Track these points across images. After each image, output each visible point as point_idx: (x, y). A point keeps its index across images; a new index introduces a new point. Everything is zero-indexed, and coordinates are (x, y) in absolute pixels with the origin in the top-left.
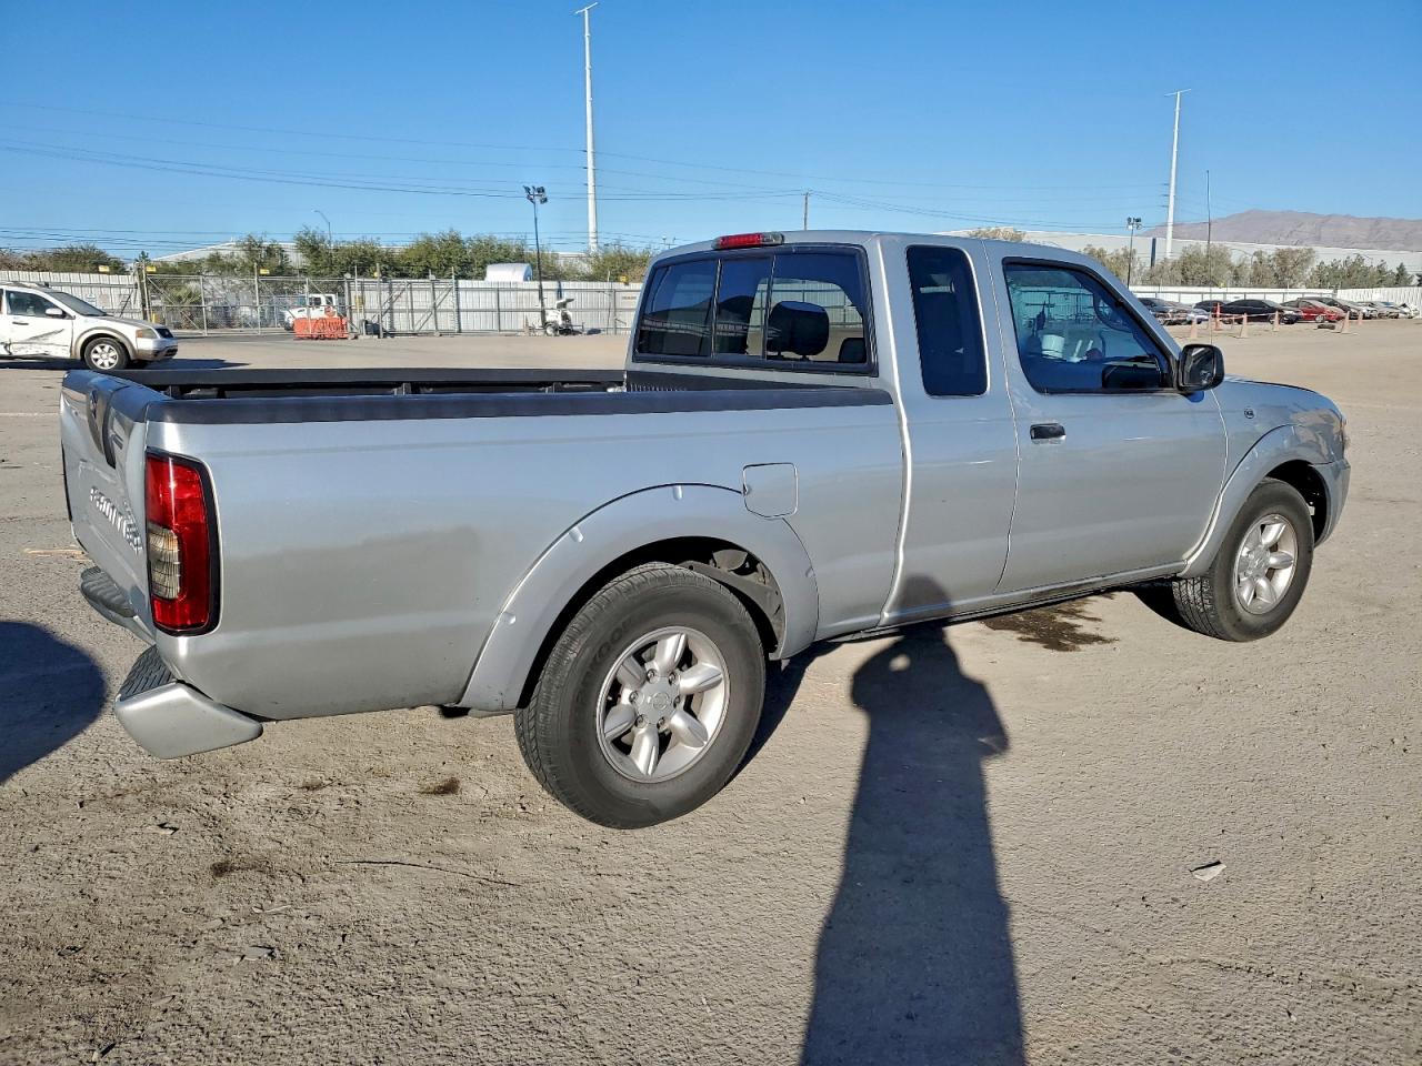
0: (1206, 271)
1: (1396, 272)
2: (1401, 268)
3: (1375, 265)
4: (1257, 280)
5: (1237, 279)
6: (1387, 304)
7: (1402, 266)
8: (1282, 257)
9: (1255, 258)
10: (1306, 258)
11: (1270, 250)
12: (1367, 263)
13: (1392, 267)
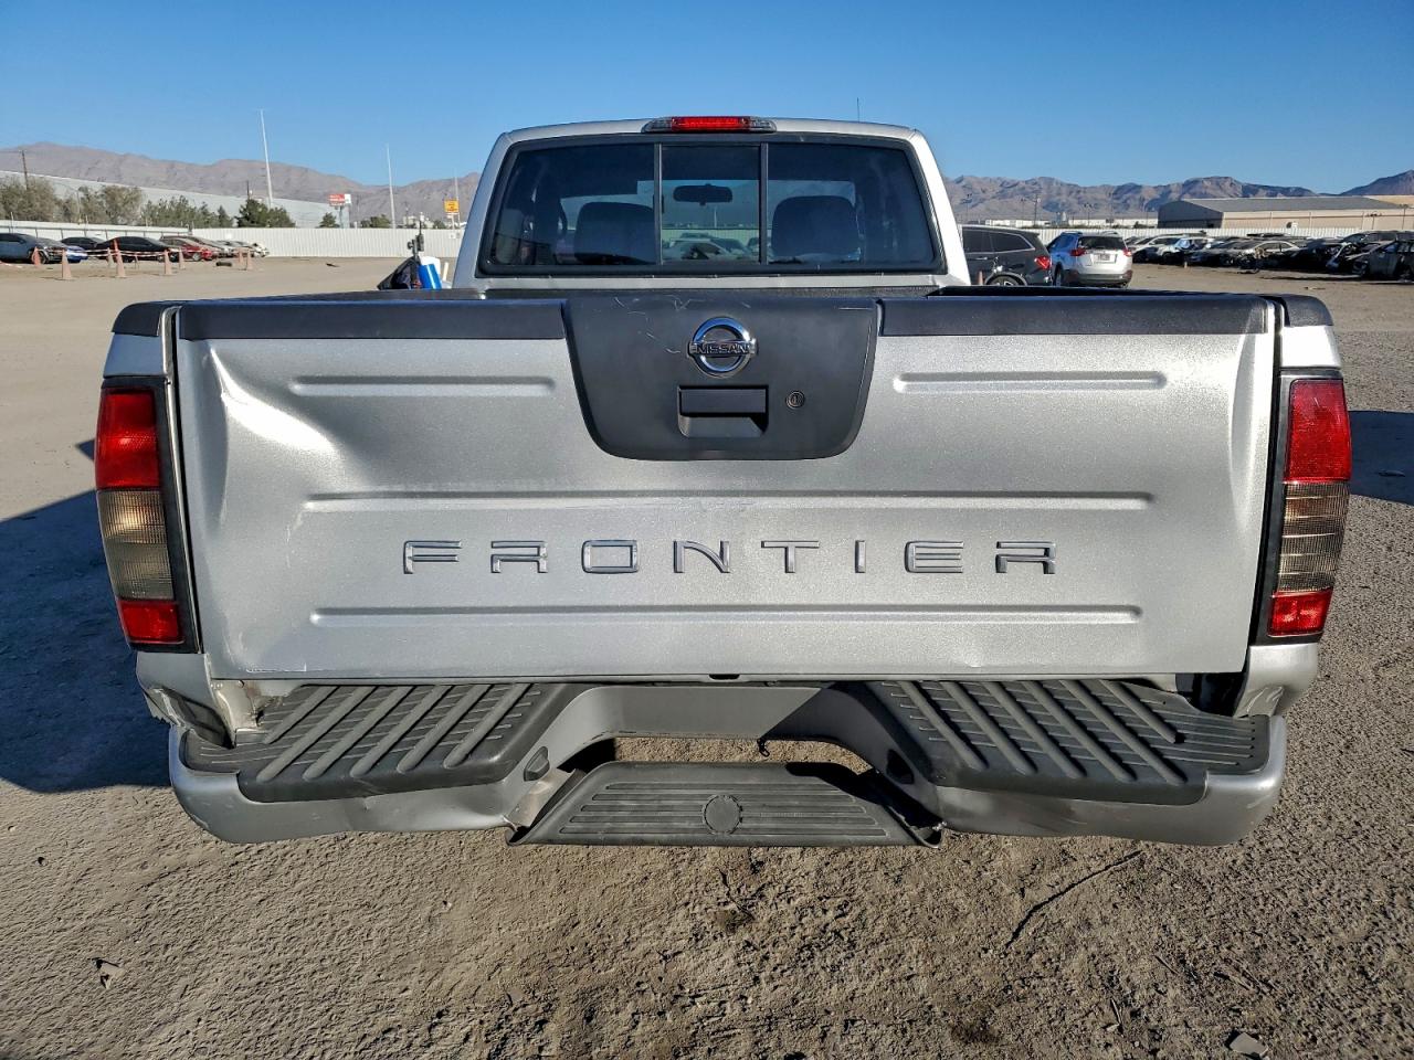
0: (31, 206)
1: (218, 214)
2: (221, 210)
3: (198, 207)
4: (91, 216)
5: (67, 215)
6: (241, 243)
7: (221, 208)
8: (109, 194)
9: (81, 194)
10: (134, 198)
11: (96, 187)
12: (191, 204)
13: (213, 209)
